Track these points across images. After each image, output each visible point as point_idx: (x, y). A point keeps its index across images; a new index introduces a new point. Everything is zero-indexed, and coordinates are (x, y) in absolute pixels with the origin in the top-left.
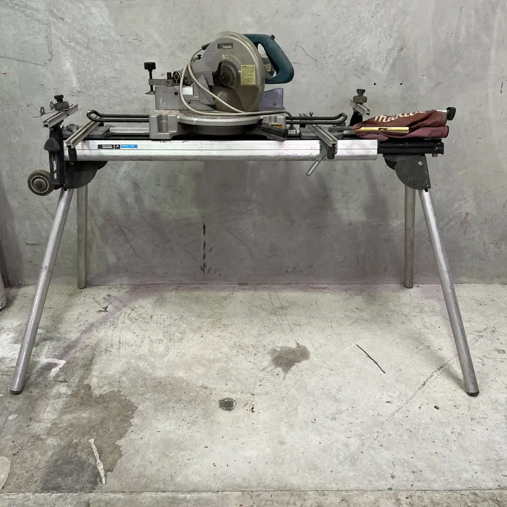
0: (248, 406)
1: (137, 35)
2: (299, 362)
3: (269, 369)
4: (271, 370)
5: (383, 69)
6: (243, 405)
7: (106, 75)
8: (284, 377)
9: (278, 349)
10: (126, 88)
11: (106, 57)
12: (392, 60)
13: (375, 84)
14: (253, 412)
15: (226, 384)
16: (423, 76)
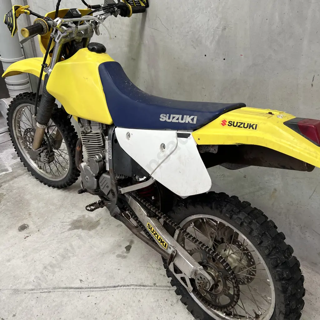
0: (28, 234)
2: (83, 229)
3: (65, 224)
4: (65, 225)
5: (211, 43)
6: (28, 232)
8: (64, 232)
9: (87, 217)
12: (217, 37)
13: (205, 56)
14: (25, 238)
15: (38, 219)
16: (241, 55)
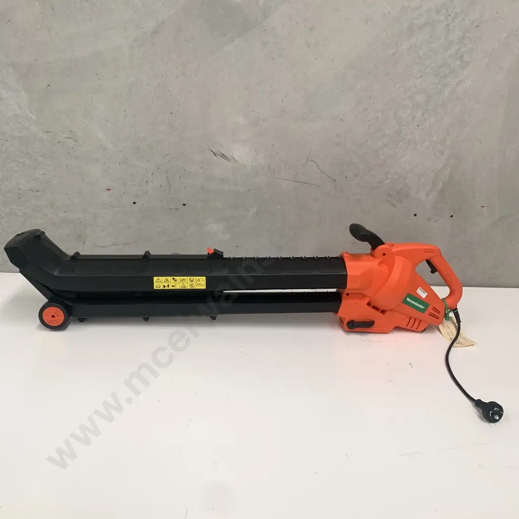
1: (71, 132)
5: (428, 195)
7: (21, 186)
10: (52, 205)
11: (22, 160)
12: (441, 186)
13: (415, 215)
16: (482, 207)
